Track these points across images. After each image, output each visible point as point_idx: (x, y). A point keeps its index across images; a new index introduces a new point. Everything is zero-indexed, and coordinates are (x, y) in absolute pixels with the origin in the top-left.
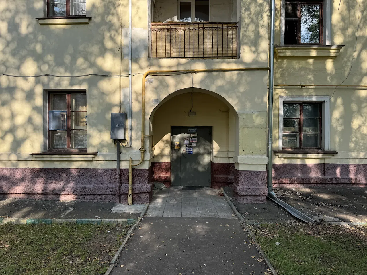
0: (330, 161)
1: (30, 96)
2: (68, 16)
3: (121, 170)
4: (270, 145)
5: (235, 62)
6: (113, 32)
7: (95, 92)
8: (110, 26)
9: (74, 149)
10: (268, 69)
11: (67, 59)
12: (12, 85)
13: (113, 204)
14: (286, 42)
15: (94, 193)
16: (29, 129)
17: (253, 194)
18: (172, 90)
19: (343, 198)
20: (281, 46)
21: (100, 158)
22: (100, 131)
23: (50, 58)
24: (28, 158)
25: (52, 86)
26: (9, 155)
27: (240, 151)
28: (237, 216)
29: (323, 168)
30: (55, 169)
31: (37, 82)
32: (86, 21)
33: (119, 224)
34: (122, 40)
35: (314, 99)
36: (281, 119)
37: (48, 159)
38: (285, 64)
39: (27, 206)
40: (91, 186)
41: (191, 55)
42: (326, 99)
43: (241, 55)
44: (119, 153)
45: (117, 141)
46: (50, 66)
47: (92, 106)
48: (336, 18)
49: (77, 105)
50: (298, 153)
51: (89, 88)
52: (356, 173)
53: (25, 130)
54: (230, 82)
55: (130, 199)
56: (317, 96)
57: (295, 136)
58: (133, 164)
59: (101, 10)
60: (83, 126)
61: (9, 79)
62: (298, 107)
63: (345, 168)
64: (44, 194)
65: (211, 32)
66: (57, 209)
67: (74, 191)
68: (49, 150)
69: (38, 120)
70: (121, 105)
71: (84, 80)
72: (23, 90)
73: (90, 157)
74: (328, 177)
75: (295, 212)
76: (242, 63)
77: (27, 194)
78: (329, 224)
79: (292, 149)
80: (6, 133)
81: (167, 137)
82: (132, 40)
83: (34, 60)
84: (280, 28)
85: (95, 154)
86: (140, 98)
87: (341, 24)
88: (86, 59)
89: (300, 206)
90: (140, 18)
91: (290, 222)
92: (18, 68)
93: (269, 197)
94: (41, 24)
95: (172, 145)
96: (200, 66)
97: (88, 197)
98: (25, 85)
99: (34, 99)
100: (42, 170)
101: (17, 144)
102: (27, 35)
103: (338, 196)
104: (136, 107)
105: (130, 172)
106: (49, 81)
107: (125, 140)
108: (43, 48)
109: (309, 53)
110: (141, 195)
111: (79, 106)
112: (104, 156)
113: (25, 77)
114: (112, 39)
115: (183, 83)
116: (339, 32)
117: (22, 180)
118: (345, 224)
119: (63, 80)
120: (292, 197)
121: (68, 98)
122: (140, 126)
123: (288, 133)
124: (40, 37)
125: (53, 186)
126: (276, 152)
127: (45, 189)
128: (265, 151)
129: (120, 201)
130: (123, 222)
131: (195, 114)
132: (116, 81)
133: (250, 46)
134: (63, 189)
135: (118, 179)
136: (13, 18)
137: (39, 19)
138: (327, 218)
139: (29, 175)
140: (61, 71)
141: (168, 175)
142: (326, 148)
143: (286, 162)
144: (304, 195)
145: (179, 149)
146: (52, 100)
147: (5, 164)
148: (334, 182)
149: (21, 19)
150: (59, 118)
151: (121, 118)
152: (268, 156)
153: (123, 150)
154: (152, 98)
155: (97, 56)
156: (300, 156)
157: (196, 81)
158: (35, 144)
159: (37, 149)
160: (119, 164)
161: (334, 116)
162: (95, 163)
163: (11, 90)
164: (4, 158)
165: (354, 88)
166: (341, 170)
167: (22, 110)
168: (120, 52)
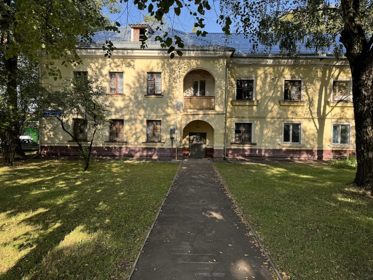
0: (254, 147)
1: (142, 122)
2: (154, 94)
3: (173, 148)
4: (225, 140)
5: (213, 111)
6: (171, 100)
7: (165, 121)
8: (170, 98)
9: (156, 140)
10: (225, 114)
11: (155, 109)
12: (136, 118)
13: (170, 160)
15: (164, 156)
16: (142, 133)
17: (219, 157)
18: (191, 120)
20: (234, 101)
21: (165, 144)
22: (166, 134)
23: (149, 109)
24: (141, 144)
25: (150, 119)
27: (215, 142)
28: (212, 162)
29: (251, 150)
30: (150, 148)
31: (145, 117)
32: (162, 96)
33: (176, 162)
34: (174, 103)
35: (248, 122)
36: (234, 130)
37: (148, 144)
38: (236, 107)
40: (163, 154)
41: (198, 108)
42: (253, 122)
43: (215, 109)
44: (172, 143)
45: (172, 138)
46: (149, 111)
47: (163, 126)
48: (258, 88)
49: (158, 125)
51: (162, 120)
52: (265, 152)
53: (140, 134)
54: (212, 118)
55: (176, 158)
56: (249, 121)
57: (240, 137)
58: (177, 146)
59: (167, 92)
60: (159, 132)
61: (134, 116)
64: (147, 156)
65: (205, 99)
67: (157, 155)
68: (148, 141)
69: (145, 130)
70: (173, 125)
71: (161, 117)
72: (139, 120)
73: (162, 144)
74: (252, 154)
76: (216, 111)
77: (141, 156)
79: (239, 142)
80: (133, 135)
81: (188, 137)
82: (178, 103)
83: (143, 109)
84: (234, 93)
85: (164, 143)
86: (180, 123)
87: (260, 91)
88: (162, 109)
90: (180, 95)
92: (138, 112)
93: (224, 159)
95: (189, 140)
96: (201, 112)
97: (162, 157)
98: (140, 118)
100: (146, 148)
101: (137, 139)
102: (141, 101)
104: (178, 126)
105: (176, 149)
106: (149, 117)
107: (174, 138)
108: (147, 105)
109: (246, 103)
110: (180, 157)
112: (167, 143)
113: (140, 116)
114: (171, 102)
115: (195, 118)
116: (259, 94)
119: (153, 117)
121: (154, 123)
122: (180, 133)
123: (237, 136)
124: (146, 102)
125: (150, 153)
126: (232, 144)
127: (147, 154)
128: (223, 142)
129: (173, 158)
131: (199, 127)
132: (172, 117)
133: (218, 106)
134: (153, 154)
135: (172, 151)
136: (136, 94)
137: (145, 96)
139: (141, 149)
140: (153, 114)
141: (188, 153)
142: (253, 142)
143: (236, 147)
145: (193, 142)
146: (149, 123)
147: (133, 146)
148: (255, 156)
149: (139, 95)
151: (173, 130)
152: (224, 144)
153: (174, 142)
154: (184, 123)
155: (165, 108)
156: (242, 145)
157: (199, 117)
158: (143, 139)
159: (144, 140)
160: (172, 146)
161: (256, 129)
162: (164, 146)
163: (135, 120)
164: (133, 143)
165: (265, 118)
166: (259, 151)
167: (139, 127)
168: (173, 107)
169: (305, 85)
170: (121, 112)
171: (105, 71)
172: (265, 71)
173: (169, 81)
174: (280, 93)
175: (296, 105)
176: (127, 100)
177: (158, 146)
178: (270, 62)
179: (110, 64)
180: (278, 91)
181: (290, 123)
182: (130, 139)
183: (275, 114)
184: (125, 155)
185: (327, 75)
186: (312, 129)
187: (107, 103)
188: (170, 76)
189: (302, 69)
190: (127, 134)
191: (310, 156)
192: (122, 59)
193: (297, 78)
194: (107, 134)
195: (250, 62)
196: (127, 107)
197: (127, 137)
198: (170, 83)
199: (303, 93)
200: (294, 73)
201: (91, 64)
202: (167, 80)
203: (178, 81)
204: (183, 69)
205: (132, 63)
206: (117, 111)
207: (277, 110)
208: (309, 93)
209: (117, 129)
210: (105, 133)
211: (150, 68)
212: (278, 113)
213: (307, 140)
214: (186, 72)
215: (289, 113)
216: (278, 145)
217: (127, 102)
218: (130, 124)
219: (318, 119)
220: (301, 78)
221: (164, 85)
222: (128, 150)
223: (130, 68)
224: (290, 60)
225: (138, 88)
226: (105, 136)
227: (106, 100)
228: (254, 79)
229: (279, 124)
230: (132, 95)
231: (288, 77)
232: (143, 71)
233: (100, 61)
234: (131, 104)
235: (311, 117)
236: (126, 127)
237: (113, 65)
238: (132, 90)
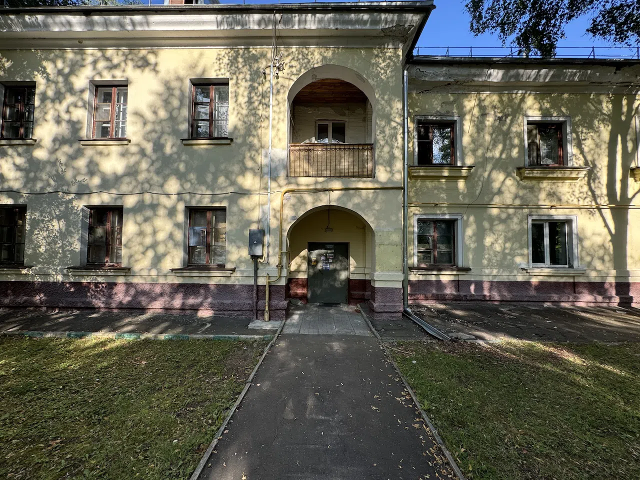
0: (464, 277)
1: (172, 212)
2: (210, 137)
3: (258, 286)
4: (405, 262)
5: (371, 181)
6: (253, 153)
7: (235, 209)
8: (251, 147)
9: (213, 265)
10: (403, 188)
11: (209, 178)
12: (155, 202)
13: (250, 321)
14: (419, 163)
15: (231, 309)
16: (170, 244)
17: (390, 311)
18: (310, 207)
19: (478, 315)
20: (415, 166)
21: (237, 274)
22: (239, 247)
23: (192, 176)
24: (168, 273)
25: (194, 203)
26: (150, 270)
27: (377, 268)
28: (373, 333)
29: (457, 284)
30: (193, 285)
31: (179, 200)
32: (228, 141)
33: (256, 341)
34: (262, 160)
35: (447, 217)
36: (416, 236)
37: (188, 274)
38: (419, 183)
39: (166, 321)
40: (229, 302)
41: (328, 174)
42: (459, 217)
43: (376, 175)
44: (256, 269)
45: (255, 258)
46: (192, 184)
47: (231, 223)
48: (466, 140)
49: (217, 222)
50: (432, 270)
51: (229, 206)
52: (490, 290)
53: (166, 246)
54: (366, 200)
55: (266, 316)
56: (450, 214)
57: (430, 253)
58: (270, 281)
59: (242, 132)
60: (222, 242)
61: (152, 197)
62: (432, 225)
63: (479, 285)
64: (182, 309)
65: (347, 153)
66: (195, 324)
67: (212, 306)
68: (188, 266)
69: (179, 236)
70: (259, 221)
71: (225, 198)
72: (165, 207)
73: (228, 273)
74: (462, 294)
75: (430, 329)
76: (377, 182)
77: (166, 309)
78: (465, 342)
79: (427, 265)
80: (147, 248)
81: (304, 253)
82: (272, 160)
83: (177, 178)
84: (414, 149)
85: (233, 270)
86: (278, 215)
87: (472, 146)
88: (227, 177)
89: (436, 323)
90: (280, 139)
91: (426, 340)
92: (162, 186)
93: (405, 314)
94: (185, 145)
95: (309, 261)
96: (337, 184)
97: (226, 313)
98: (167, 202)
99: (176, 216)
100: (180, 285)
102: (171, 155)
103: (472, 313)
104: (274, 223)
105: (267, 288)
106: (191, 198)
107: (262, 256)
108: (186, 167)
109: (442, 172)
110: (278, 311)
111: (219, 222)
112: (242, 272)
113: (168, 195)
114: (253, 159)
115: (321, 201)
116: (470, 154)
117: (161, 295)
118: (481, 342)
119: (204, 198)
120: (428, 313)
121: (209, 215)
122: (278, 242)
123: (422, 249)
124: (184, 157)
125: (191, 301)
126: (411, 268)
127: (183, 304)
128: (401, 268)
129: (257, 317)
130: (260, 338)
131: (332, 230)
132: (255, 199)
133: (385, 167)
134: (201, 304)
135: (255, 295)
136: (159, 138)
137: (183, 140)
138: (463, 335)
139: (168, 290)
140: (203, 189)
141: (305, 291)
142: (460, 265)
143: (421, 278)
144: (440, 311)
145: (316, 265)
146: (193, 216)
147: (145, 279)
148: (468, 298)
149: (166, 140)
150: (199, 234)
151: (259, 235)
152: (404, 273)
153: (260, 267)
154: (290, 215)
155: (238, 175)
156: (435, 273)
157: (333, 198)
158: (175, 259)
159: (178, 264)
160: (256, 281)
161: (467, 233)
162: (233, 278)
163: (154, 207)
164: (145, 273)
165: (486, 206)
166: (475, 286)
167: (164, 226)
168: (259, 172)
169: (574, 131)
170: (116, 186)
171: (81, 81)
172: (480, 101)
173: (250, 102)
174: (519, 152)
175: (560, 176)
176: (133, 154)
177: (216, 279)
178: (496, 75)
179: (95, 63)
180: (513, 146)
181: (546, 218)
182: (136, 261)
183: (508, 198)
184: (121, 307)
185: (625, 109)
186: (599, 235)
187: (81, 163)
188: (252, 89)
189: (566, 96)
190: (130, 248)
191: (600, 298)
192: (125, 50)
193: (555, 117)
194: (77, 246)
195: (450, 76)
196: (132, 172)
197: (131, 257)
198: (251, 107)
199: (572, 149)
200: (547, 105)
201: (45, 63)
202: (243, 100)
203: (272, 102)
204: (287, 70)
205: (152, 58)
206: (107, 184)
207: (513, 189)
208: (586, 149)
209: (106, 233)
210: (71, 244)
211: (199, 70)
212: (516, 196)
213: (588, 259)
214: (295, 78)
215: (543, 195)
216: (521, 271)
217: (133, 160)
218: (139, 218)
219: (611, 208)
220: (564, 115)
221: (236, 112)
222: (132, 291)
223: (147, 70)
224: (543, 71)
225: (164, 123)
226: (72, 252)
227: (79, 153)
228: (456, 118)
229: (521, 222)
230: (149, 141)
231: (535, 114)
232: (180, 79)
233: (70, 55)
234: (144, 165)
235: (594, 203)
236: (130, 228)
237: (101, 65)
238: (149, 127)
